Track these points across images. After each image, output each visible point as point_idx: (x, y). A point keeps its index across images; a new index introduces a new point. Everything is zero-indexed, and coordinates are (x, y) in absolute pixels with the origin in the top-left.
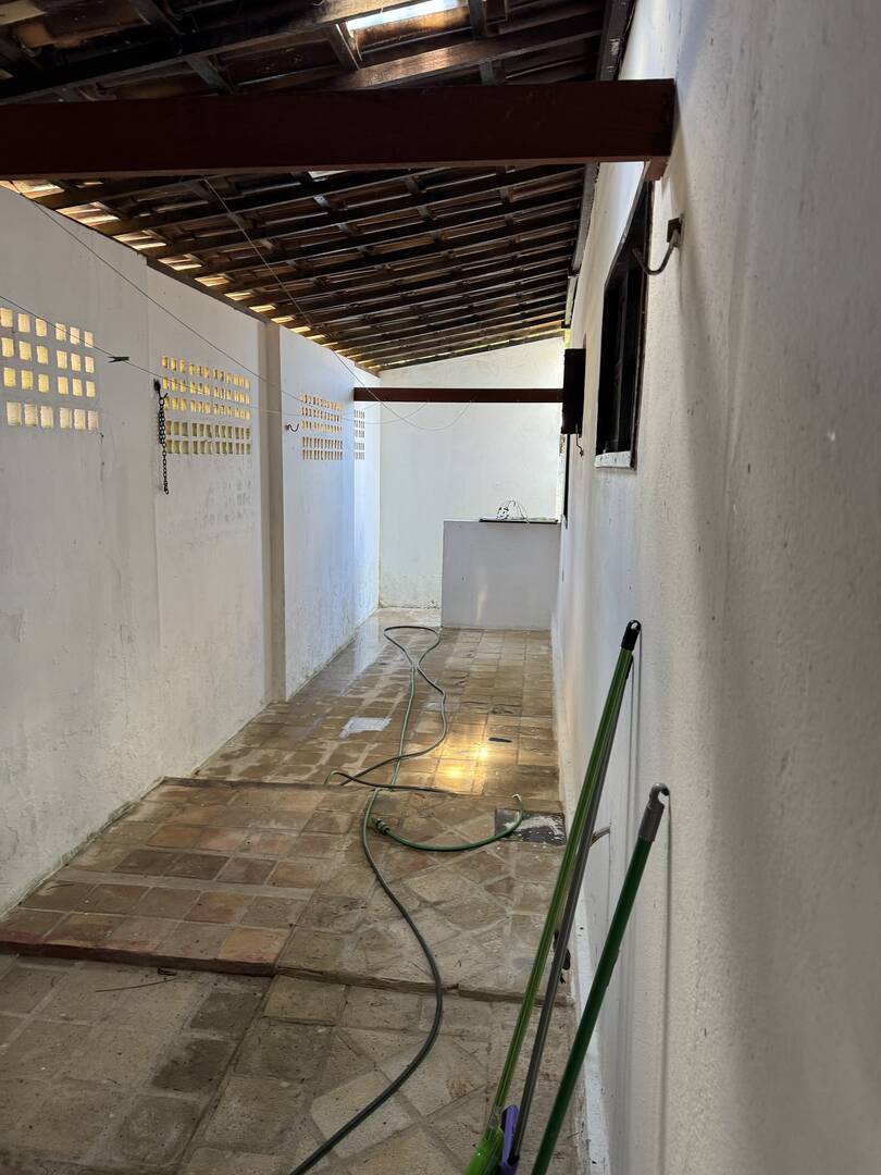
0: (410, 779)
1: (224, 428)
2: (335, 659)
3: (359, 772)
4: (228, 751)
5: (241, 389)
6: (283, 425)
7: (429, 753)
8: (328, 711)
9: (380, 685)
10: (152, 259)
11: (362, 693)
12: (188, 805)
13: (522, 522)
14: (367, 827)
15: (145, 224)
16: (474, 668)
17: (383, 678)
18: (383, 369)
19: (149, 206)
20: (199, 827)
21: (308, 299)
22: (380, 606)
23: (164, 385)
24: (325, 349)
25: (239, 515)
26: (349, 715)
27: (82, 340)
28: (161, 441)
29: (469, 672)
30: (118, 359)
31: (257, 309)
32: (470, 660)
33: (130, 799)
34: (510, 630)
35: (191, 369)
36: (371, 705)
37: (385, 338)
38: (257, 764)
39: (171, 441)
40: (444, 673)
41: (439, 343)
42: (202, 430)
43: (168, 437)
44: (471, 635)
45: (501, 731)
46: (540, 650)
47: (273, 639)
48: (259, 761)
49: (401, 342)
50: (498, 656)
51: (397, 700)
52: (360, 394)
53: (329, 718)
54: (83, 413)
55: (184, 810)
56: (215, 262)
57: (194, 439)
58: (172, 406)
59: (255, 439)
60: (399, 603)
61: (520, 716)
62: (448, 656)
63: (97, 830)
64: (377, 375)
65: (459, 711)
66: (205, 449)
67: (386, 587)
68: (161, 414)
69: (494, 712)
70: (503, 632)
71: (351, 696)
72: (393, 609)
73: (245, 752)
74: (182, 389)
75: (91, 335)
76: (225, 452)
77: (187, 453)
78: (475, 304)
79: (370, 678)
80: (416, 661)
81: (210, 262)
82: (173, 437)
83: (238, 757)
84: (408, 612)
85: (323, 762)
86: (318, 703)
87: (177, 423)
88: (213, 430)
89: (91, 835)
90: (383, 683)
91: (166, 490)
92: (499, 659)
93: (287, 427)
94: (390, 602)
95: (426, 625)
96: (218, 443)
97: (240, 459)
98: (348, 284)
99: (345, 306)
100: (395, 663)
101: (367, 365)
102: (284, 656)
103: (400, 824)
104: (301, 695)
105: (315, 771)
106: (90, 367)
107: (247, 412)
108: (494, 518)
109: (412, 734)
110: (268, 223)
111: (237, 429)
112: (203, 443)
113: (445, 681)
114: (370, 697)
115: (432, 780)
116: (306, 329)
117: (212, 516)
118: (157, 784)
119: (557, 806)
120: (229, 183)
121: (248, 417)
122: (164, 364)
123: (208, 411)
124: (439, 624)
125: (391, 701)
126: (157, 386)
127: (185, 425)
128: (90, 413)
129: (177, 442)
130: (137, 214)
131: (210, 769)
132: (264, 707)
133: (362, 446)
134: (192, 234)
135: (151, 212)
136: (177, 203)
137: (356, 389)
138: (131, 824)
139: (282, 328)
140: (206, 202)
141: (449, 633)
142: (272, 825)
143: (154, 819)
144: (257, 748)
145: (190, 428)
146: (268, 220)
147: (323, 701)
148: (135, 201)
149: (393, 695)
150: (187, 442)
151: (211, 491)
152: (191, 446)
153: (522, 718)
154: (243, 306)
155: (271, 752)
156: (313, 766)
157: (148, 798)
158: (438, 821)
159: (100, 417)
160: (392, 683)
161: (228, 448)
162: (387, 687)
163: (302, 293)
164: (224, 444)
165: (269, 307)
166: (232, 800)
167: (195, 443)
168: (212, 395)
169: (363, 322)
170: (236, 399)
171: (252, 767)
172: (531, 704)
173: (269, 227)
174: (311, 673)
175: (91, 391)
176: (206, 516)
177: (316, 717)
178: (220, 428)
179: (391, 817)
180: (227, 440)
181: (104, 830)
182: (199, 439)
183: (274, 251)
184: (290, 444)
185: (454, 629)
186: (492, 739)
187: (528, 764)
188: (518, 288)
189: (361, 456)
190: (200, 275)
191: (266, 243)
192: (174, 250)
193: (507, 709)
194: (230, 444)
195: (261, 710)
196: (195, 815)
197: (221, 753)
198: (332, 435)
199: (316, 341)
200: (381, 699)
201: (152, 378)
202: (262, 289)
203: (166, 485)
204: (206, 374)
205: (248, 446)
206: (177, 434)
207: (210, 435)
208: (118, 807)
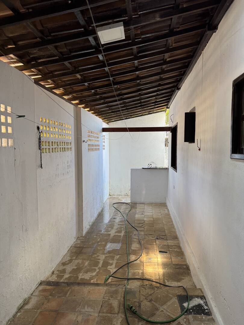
0: (134, 274)
1: (62, 142)
2: (98, 217)
3: (115, 270)
4: (64, 261)
5: (68, 129)
6: (82, 141)
7: (139, 259)
8: (99, 240)
9: (115, 227)
10: (37, 82)
11: (110, 231)
12: (50, 297)
13: (156, 169)
14: (127, 309)
15: (34, 66)
16: (145, 219)
17: (115, 224)
18: (110, 122)
19: (35, 59)
20: (56, 311)
21: (91, 98)
22: (110, 195)
23: (41, 128)
24: (94, 116)
25: (68, 173)
26: (107, 241)
27: (6, 109)
28: (40, 149)
29: (144, 221)
30: (20, 116)
31: (74, 102)
32: (143, 216)
33: (26, 297)
34: (153, 203)
35: (51, 122)
36: (113, 237)
37: (112, 112)
38: (75, 268)
39: (43, 148)
40: (136, 221)
41: (128, 114)
42: (55, 143)
43: (42, 147)
44: (141, 205)
45: (162, 248)
46: (165, 211)
47: (79, 214)
48: (76, 266)
49: (117, 114)
50: (152, 214)
51: (122, 234)
52: (104, 130)
53: (99, 243)
54: (6, 140)
55: (49, 301)
56: (59, 84)
57: (52, 147)
58: (44, 136)
59: (73, 146)
60: (116, 194)
61: (167, 240)
62: (135, 214)
63: (11, 317)
64: (108, 124)
65: (145, 238)
66: (56, 150)
67: (111, 189)
68: (40, 139)
69: (157, 239)
70: (150, 204)
71: (106, 233)
72: (114, 196)
73: (70, 261)
74: (48, 129)
75: (10, 108)
76: (63, 151)
77: (50, 152)
78: (142, 101)
79: (111, 225)
80: (125, 217)
81: (58, 84)
82: (44, 147)
83: (68, 264)
84: (119, 197)
85: (100, 265)
86: (95, 237)
87: (46, 142)
88: (59, 143)
89: (9, 320)
90: (116, 227)
91: (41, 167)
92: (153, 215)
93: (84, 141)
94: (113, 194)
95: (126, 202)
96: (60, 148)
97: (68, 153)
98: (105, 93)
99: (102, 101)
100: (118, 218)
101: (105, 121)
102: (83, 220)
103: (140, 306)
104: (88, 233)
105: (98, 270)
106: (9, 120)
107: (70, 136)
108: (147, 167)
109: (131, 250)
110: (80, 68)
111: (67, 143)
112: (55, 148)
113: (137, 225)
114: (113, 233)
115: (143, 273)
116: (88, 109)
117: (58, 174)
118: (38, 285)
119: (200, 291)
120: (67, 49)
121: (71, 139)
122: (41, 120)
123: (57, 137)
124: (130, 201)
125: (120, 235)
126: (38, 128)
127: (49, 142)
128: (9, 140)
129: (46, 149)
130: (31, 62)
131: (58, 271)
132: (76, 239)
133: (104, 146)
134: (52, 72)
135: (36, 61)
136: (46, 58)
137: (103, 128)
138: (27, 311)
139: (82, 109)
140: (58, 58)
141: (133, 205)
142: (86, 309)
143: (37, 307)
144: (75, 259)
145: (51, 143)
146: (80, 67)
147: (96, 236)
148: (29, 56)
149: (120, 232)
150: (49, 148)
151: (58, 165)
152: (51, 150)
153: (168, 241)
154: (69, 101)
155: (80, 261)
156: (97, 268)
157: (34, 294)
158: (155, 303)
159: (14, 141)
160: (119, 226)
161: (64, 150)
162: (117, 229)
163: (89, 96)
164: (63, 148)
165: (77, 102)
166: (69, 293)
167: (52, 148)
168: (58, 131)
169: (107, 107)
170: (67, 132)
171: (74, 269)
172: (169, 234)
173: (80, 69)
174: (91, 224)
175: (10, 130)
176: (56, 175)
177: (95, 243)
178: (61, 143)
179: (135, 302)
180: (64, 147)
181: (14, 316)
182: (54, 147)
183: (81, 79)
184: (84, 146)
185: (135, 203)
186: (160, 252)
187: (176, 263)
188: (157, 95)
189: (104, 149)
190: (54, 89)
191: (78, 76)
192: (45, 78)
193: (161, 237)
194: (65, 148)
195: (75, 241)
196: (53, 304)
197: (62, 262)
198: (97, 143)
199: (92, 113)
200: (117, 234)
201: (36, 125)
202: (74, 95)
203: (41, 165)
204: (56, 124)
205: (71, 148)
206: (46, 146)
207: (58, 145)
208: (21, 302)
